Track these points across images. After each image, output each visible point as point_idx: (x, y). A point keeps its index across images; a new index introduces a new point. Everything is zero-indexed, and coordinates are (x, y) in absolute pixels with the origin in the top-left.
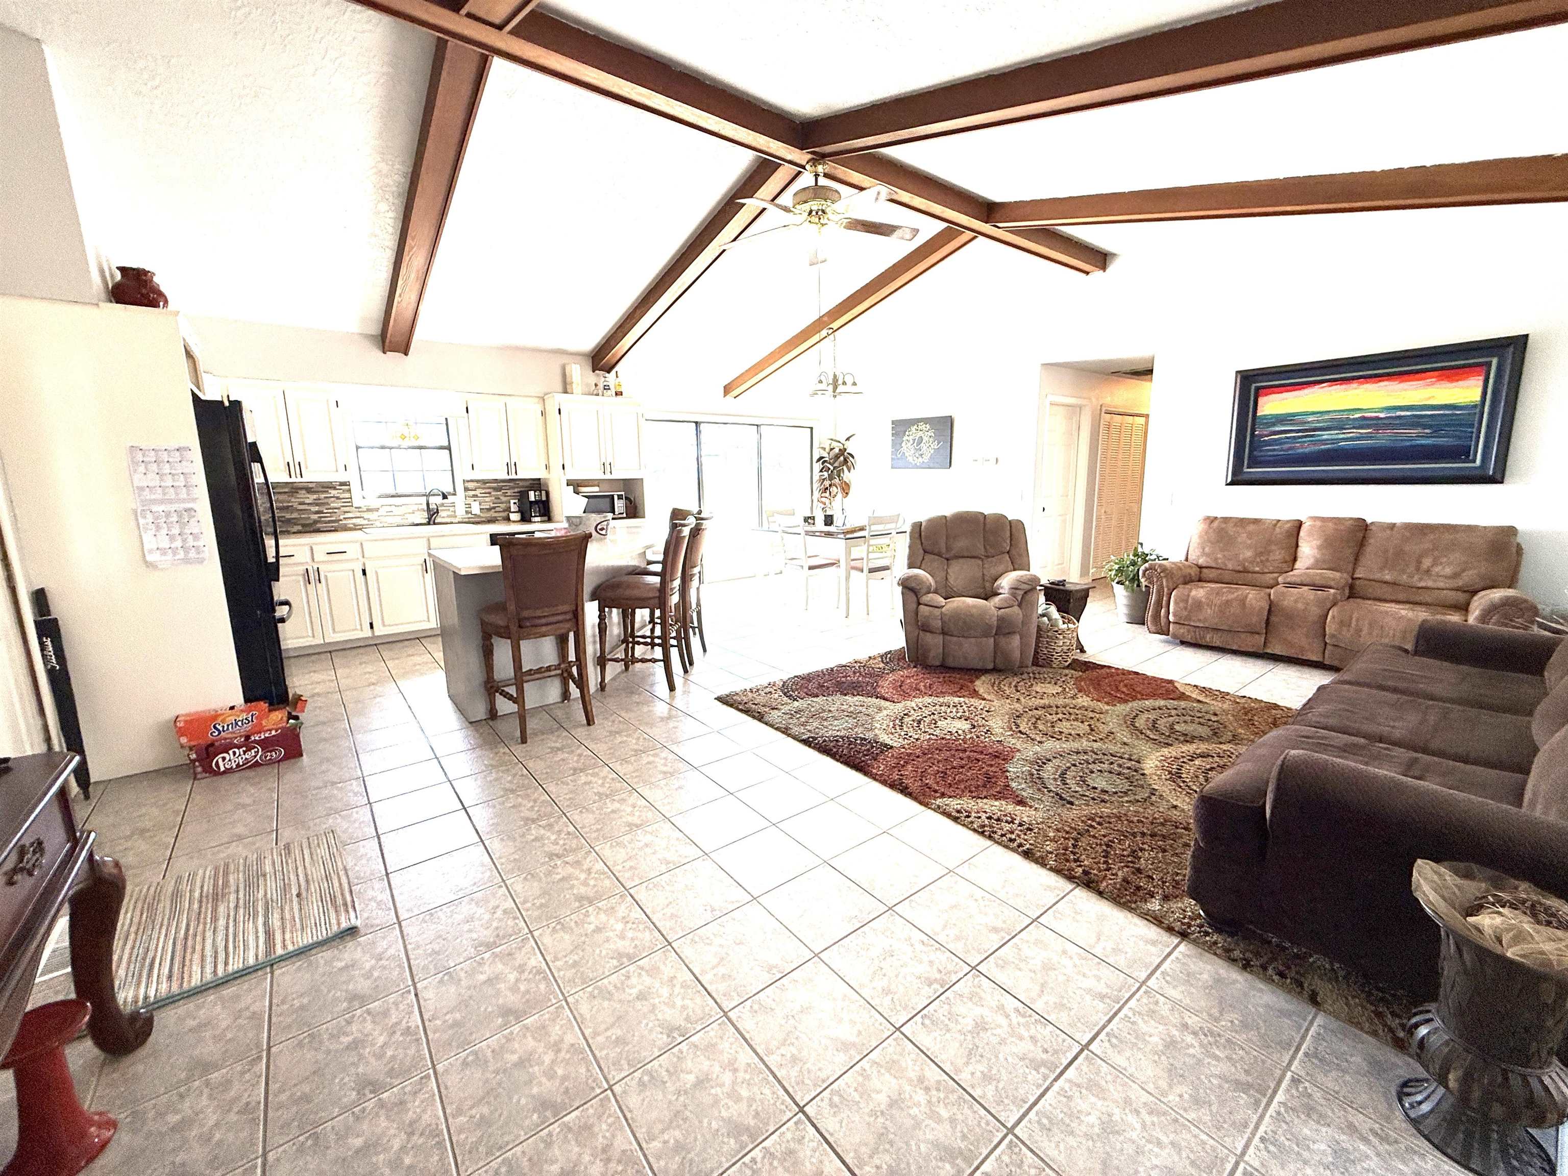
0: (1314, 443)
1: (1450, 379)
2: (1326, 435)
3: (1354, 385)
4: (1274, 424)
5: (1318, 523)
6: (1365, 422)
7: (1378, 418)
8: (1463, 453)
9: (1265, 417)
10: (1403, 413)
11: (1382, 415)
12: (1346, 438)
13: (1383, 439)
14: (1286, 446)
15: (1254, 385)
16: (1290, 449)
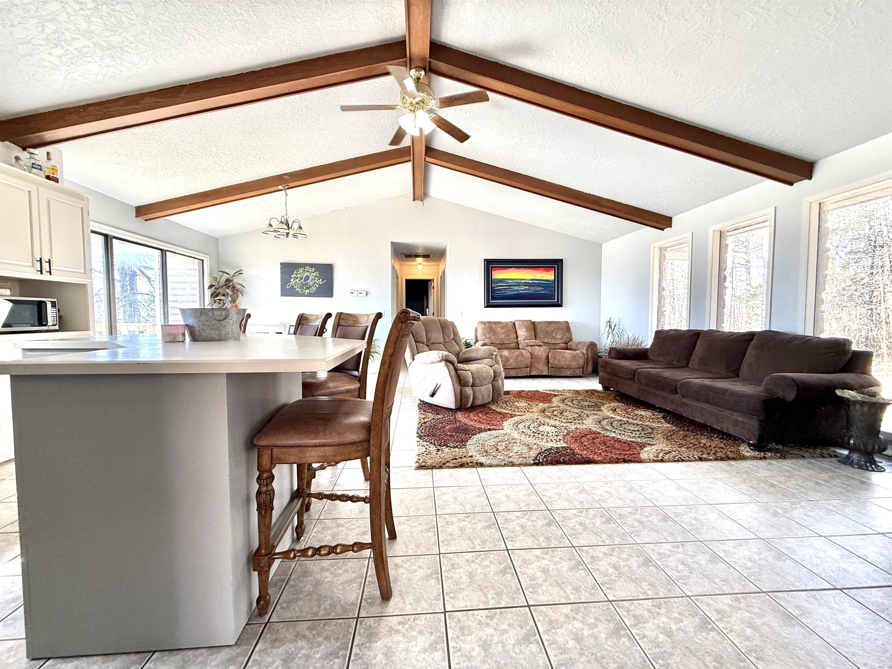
0: (512, 291)
1: (547, 271)
2: (515, 288)
3: (522, 270)
4: (498, 283)
5: (521, 322)
6: (526, 284)
7: (529, 283)
8: (551, 297)
9: (495, 279)
10: (536, 282)
11: (530, 282)
12: (522, 290)
13: (532, 290)
14: (503, 292)
15: (490, 266)
16: (504, 293)
